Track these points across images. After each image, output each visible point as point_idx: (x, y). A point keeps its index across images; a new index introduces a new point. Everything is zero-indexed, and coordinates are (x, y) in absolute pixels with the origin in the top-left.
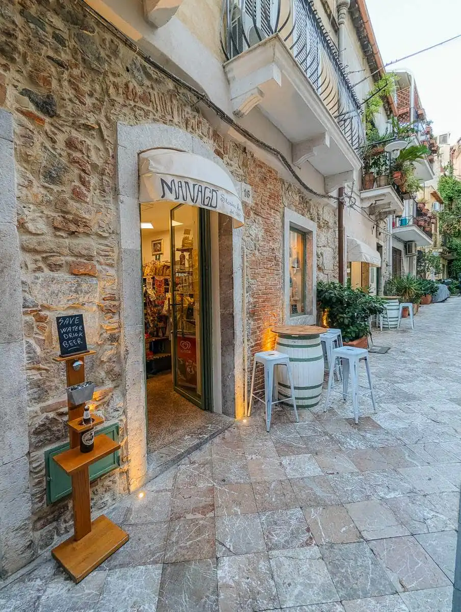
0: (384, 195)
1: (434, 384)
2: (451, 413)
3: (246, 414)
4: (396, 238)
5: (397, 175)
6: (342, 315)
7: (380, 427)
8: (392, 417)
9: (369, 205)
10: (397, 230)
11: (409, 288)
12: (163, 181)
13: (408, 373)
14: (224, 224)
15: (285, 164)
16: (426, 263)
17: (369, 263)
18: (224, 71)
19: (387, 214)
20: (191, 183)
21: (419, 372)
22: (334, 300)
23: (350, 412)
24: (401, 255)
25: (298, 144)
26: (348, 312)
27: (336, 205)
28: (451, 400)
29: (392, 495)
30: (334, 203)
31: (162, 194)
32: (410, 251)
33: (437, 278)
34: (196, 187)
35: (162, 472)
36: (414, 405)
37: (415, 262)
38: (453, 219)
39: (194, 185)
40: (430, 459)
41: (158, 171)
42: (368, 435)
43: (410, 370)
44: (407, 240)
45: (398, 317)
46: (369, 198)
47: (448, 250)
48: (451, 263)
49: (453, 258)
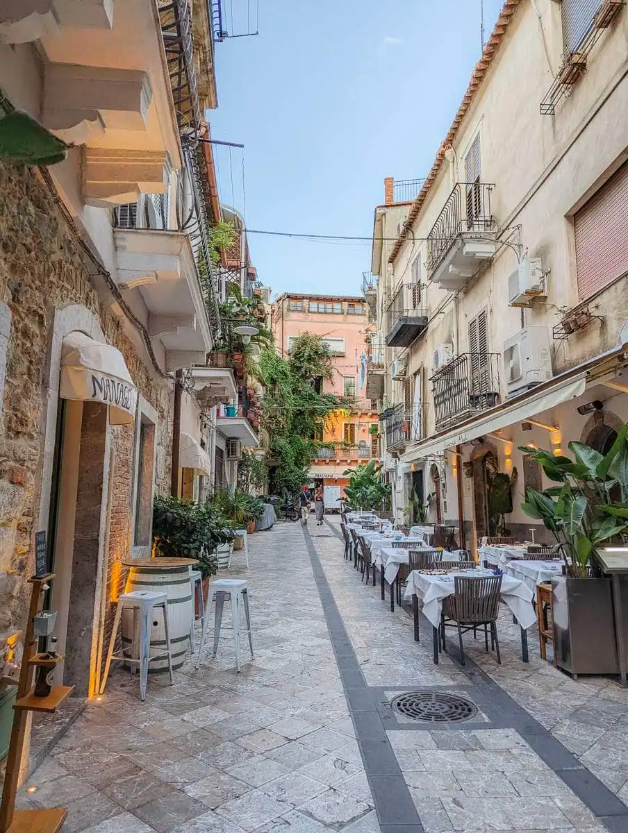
0: (221, 378)
1: (295, 625)
2: (319, 646)
3: (97, 691)
4: (220, 434)
5: (237, 356)
6: (186, 545)
7: (264, 670)
8: (271, 659)
9: (203, 388)
10: (223, 422)
11: (238, 508)
12: (93, 378)
13: (265, 618)
14: (93, 416)
15: (144, 340)
16: (248, 471)
17: (193, 469)
18: (113, 237)
19: (217, 400)
20: (117, 382)
21: (276, 615)
22: (178, 524)
23: (225, 663)
24: (222, 458)
25: (156, 316)
26: (195, 540)
27: (172, 387)
28: (317, 636)
29: (299, 711)
30: (171, 384)
31: (93, 393)
32: (234, 453)
33: (257, 493)
34: (120, 386)
35: (38, 764)
36: (286, 646)
37: (236, 468)
38: (276, 410)
39: (118, 384)
40: (317, 682)
41: (90, 367)
42: (257, 678)
43: (268, 615)
44: (229, 436)
45: (229, 551)
46: (202, 379)
47: (271, 452)
48: (274, 473)
49: (276, 464)
